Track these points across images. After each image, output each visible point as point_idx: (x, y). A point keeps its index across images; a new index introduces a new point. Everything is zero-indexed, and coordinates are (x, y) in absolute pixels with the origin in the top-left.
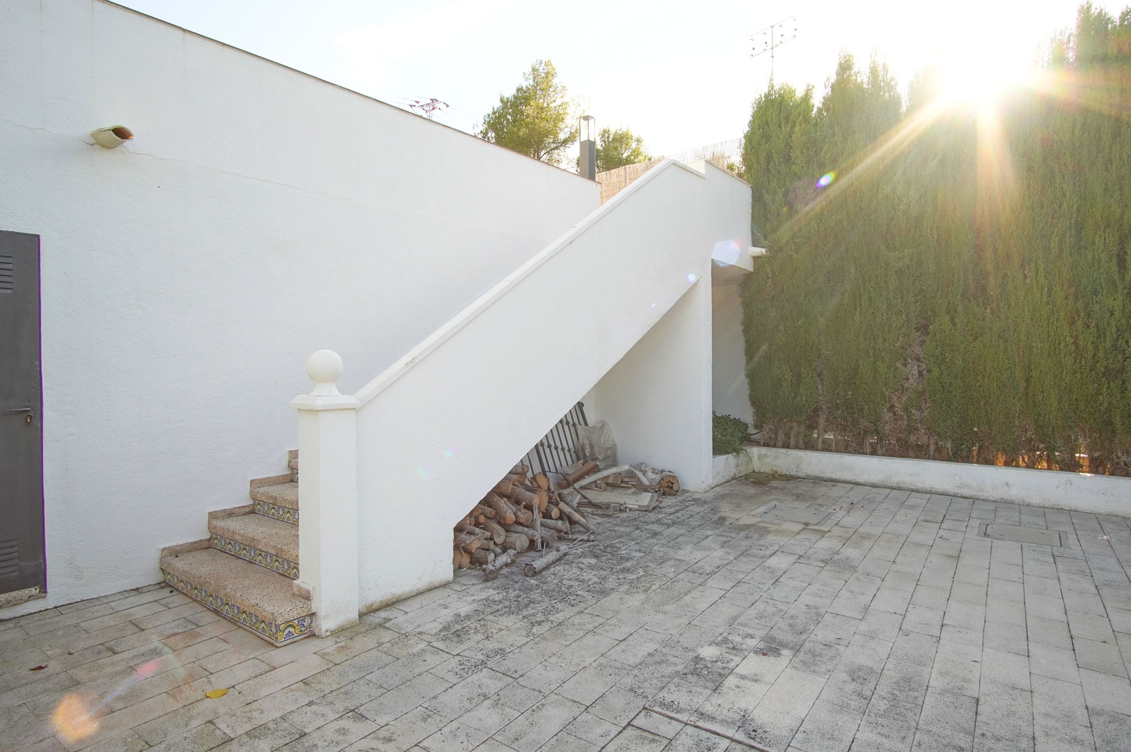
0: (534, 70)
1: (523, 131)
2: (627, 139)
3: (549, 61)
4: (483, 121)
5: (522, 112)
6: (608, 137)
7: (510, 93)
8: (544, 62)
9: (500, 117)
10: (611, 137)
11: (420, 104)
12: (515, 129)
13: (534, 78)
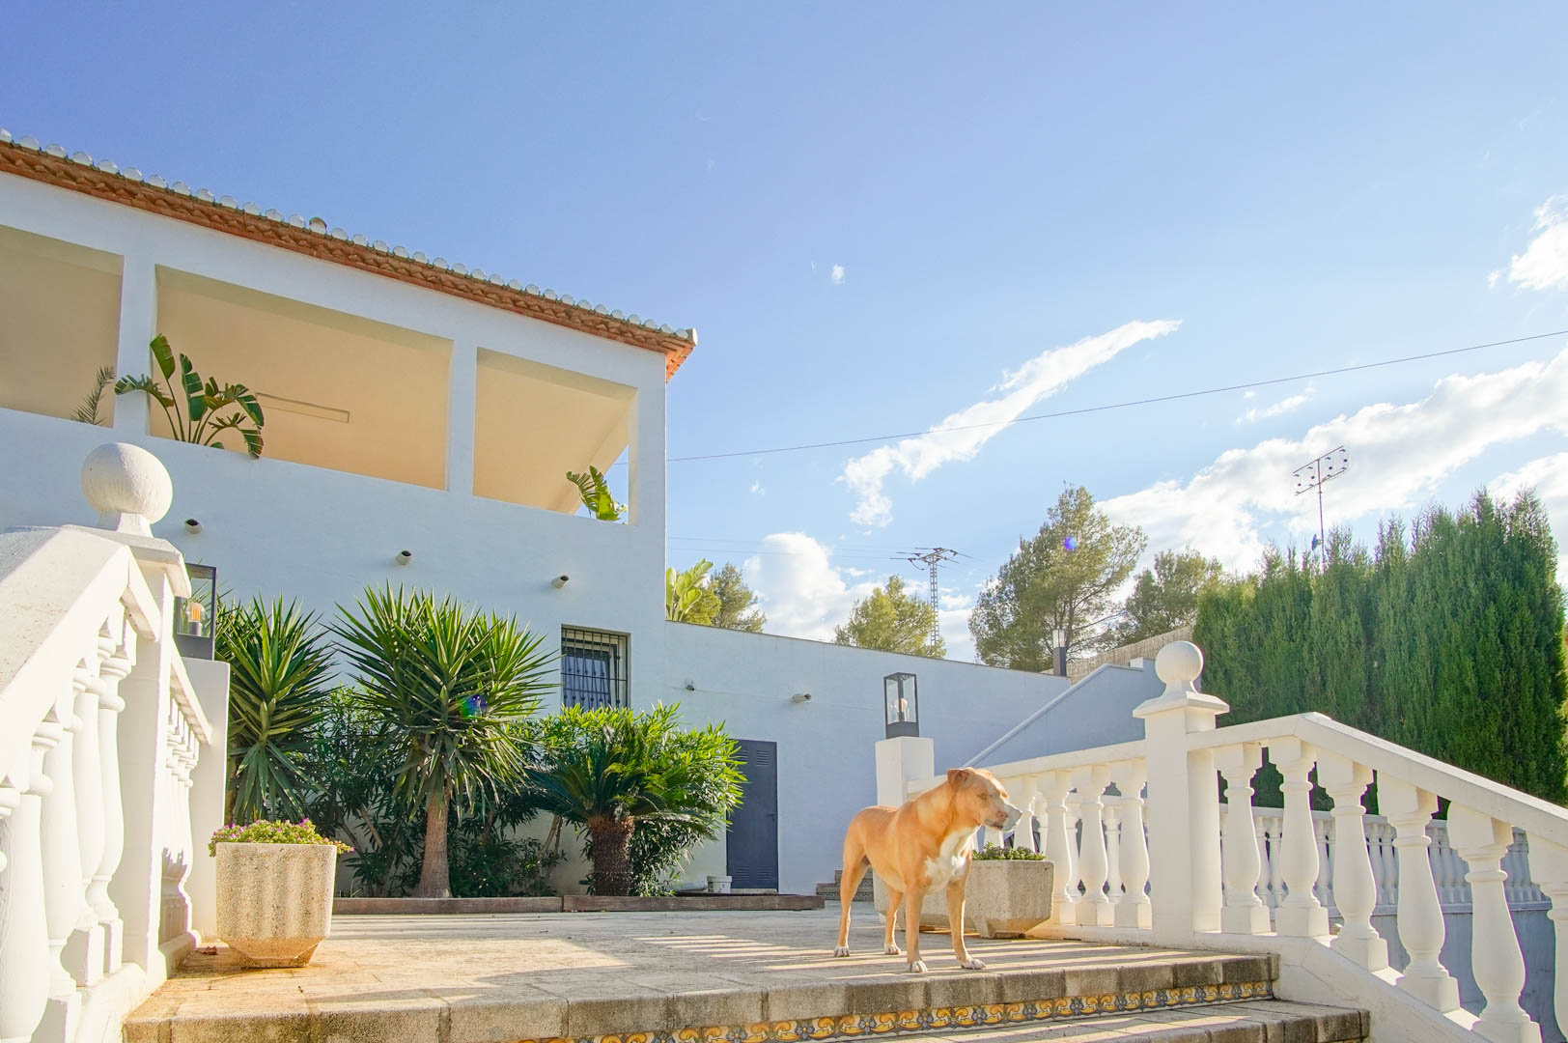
0: (1062, 503)
1: (1050, 581)
2: (1197, 568)
3: (1082, 489)
4: (999, 574)
5: (1048, 556)
6: (1170, 569)
7: (1032, 535)
8: (1075, 492)
9: (1021, 565)
10: (1175, 567)
11: (922, 556)
12: (1038, 581)
13: (1063, 513)
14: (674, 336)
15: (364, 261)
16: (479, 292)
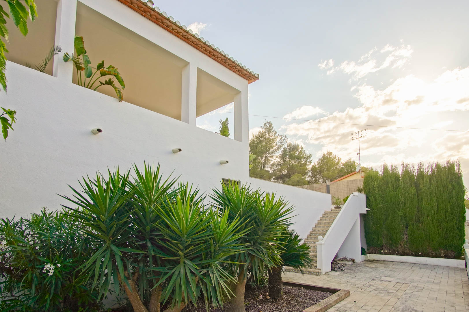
0: (265, 125)
6: (291, 147)
8: (268, 123)
13: (265, 128)
14: (254, 76)
15: (162, 23)
16: (200, 46)
